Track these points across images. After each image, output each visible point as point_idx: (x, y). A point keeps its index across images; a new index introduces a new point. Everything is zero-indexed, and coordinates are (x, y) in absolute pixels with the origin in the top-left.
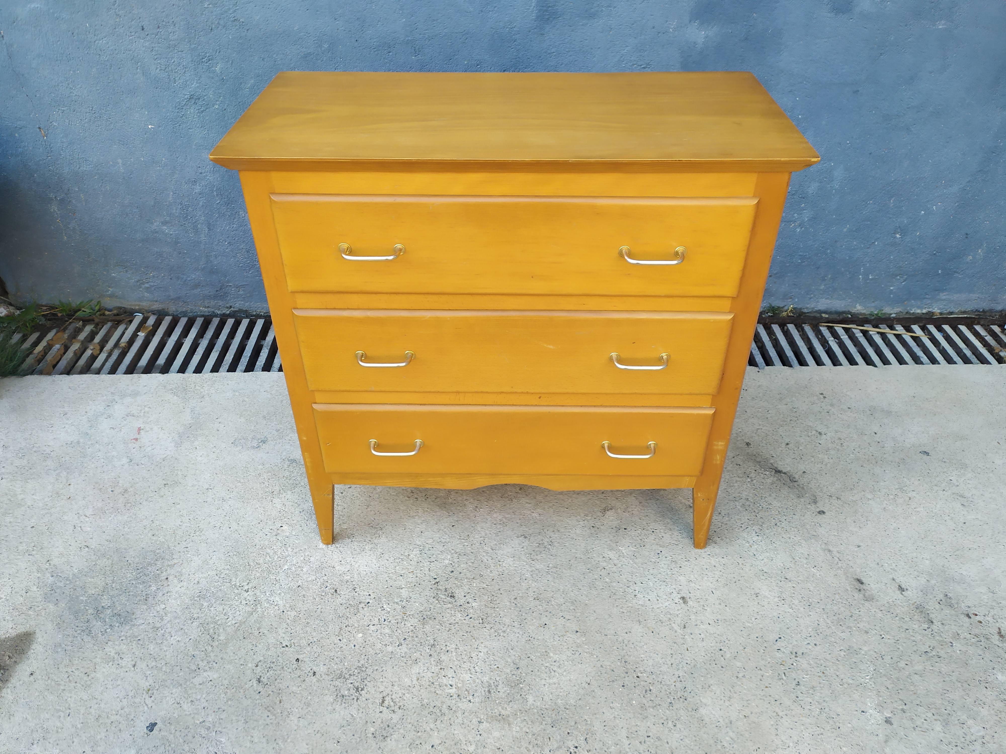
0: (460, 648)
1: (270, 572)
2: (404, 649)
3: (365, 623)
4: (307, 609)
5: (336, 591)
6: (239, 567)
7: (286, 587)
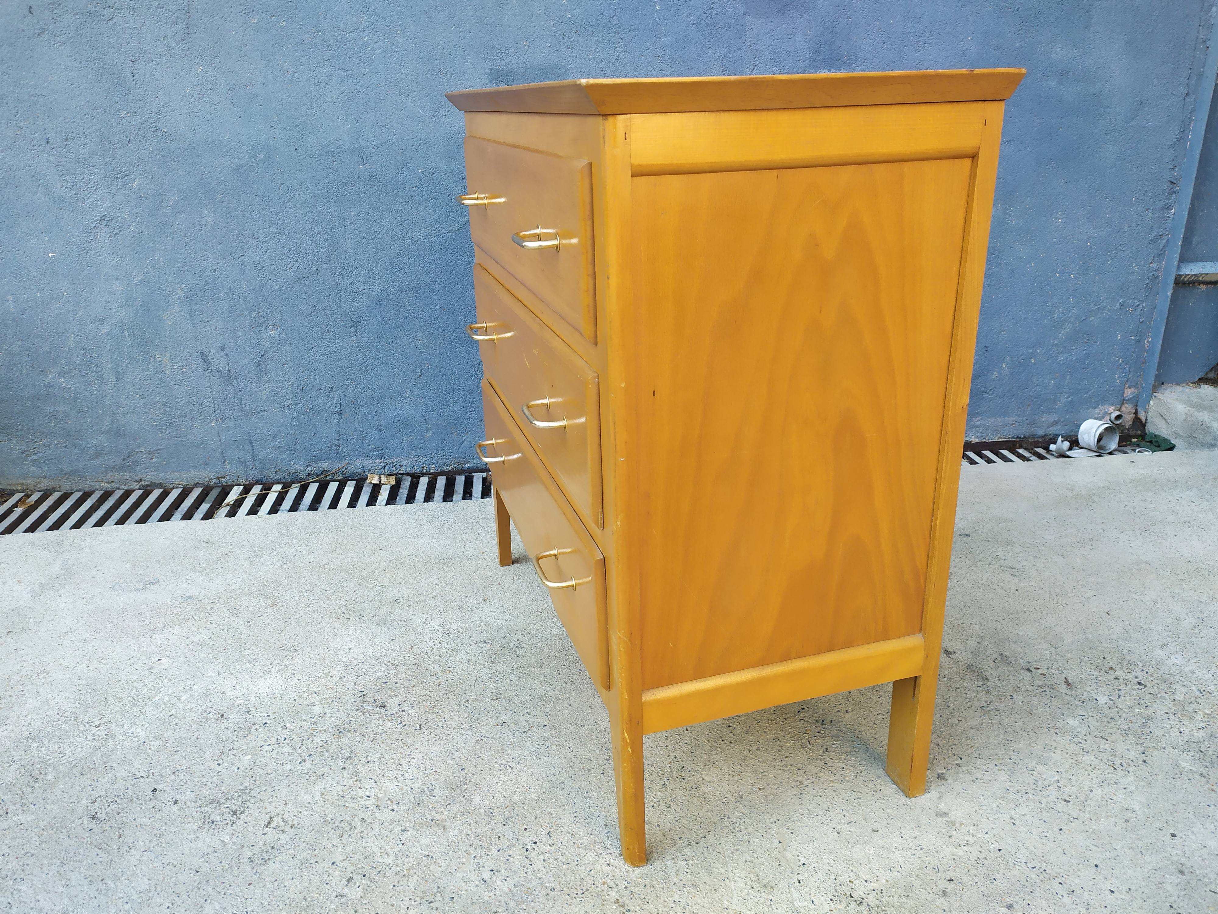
0: (386, 757)
1: (133, 705)
2: (308, 764)
3: (257, 744)
4: (177, 737)
5: (222, 716)
6: (91, 704)
7: (154, 717)
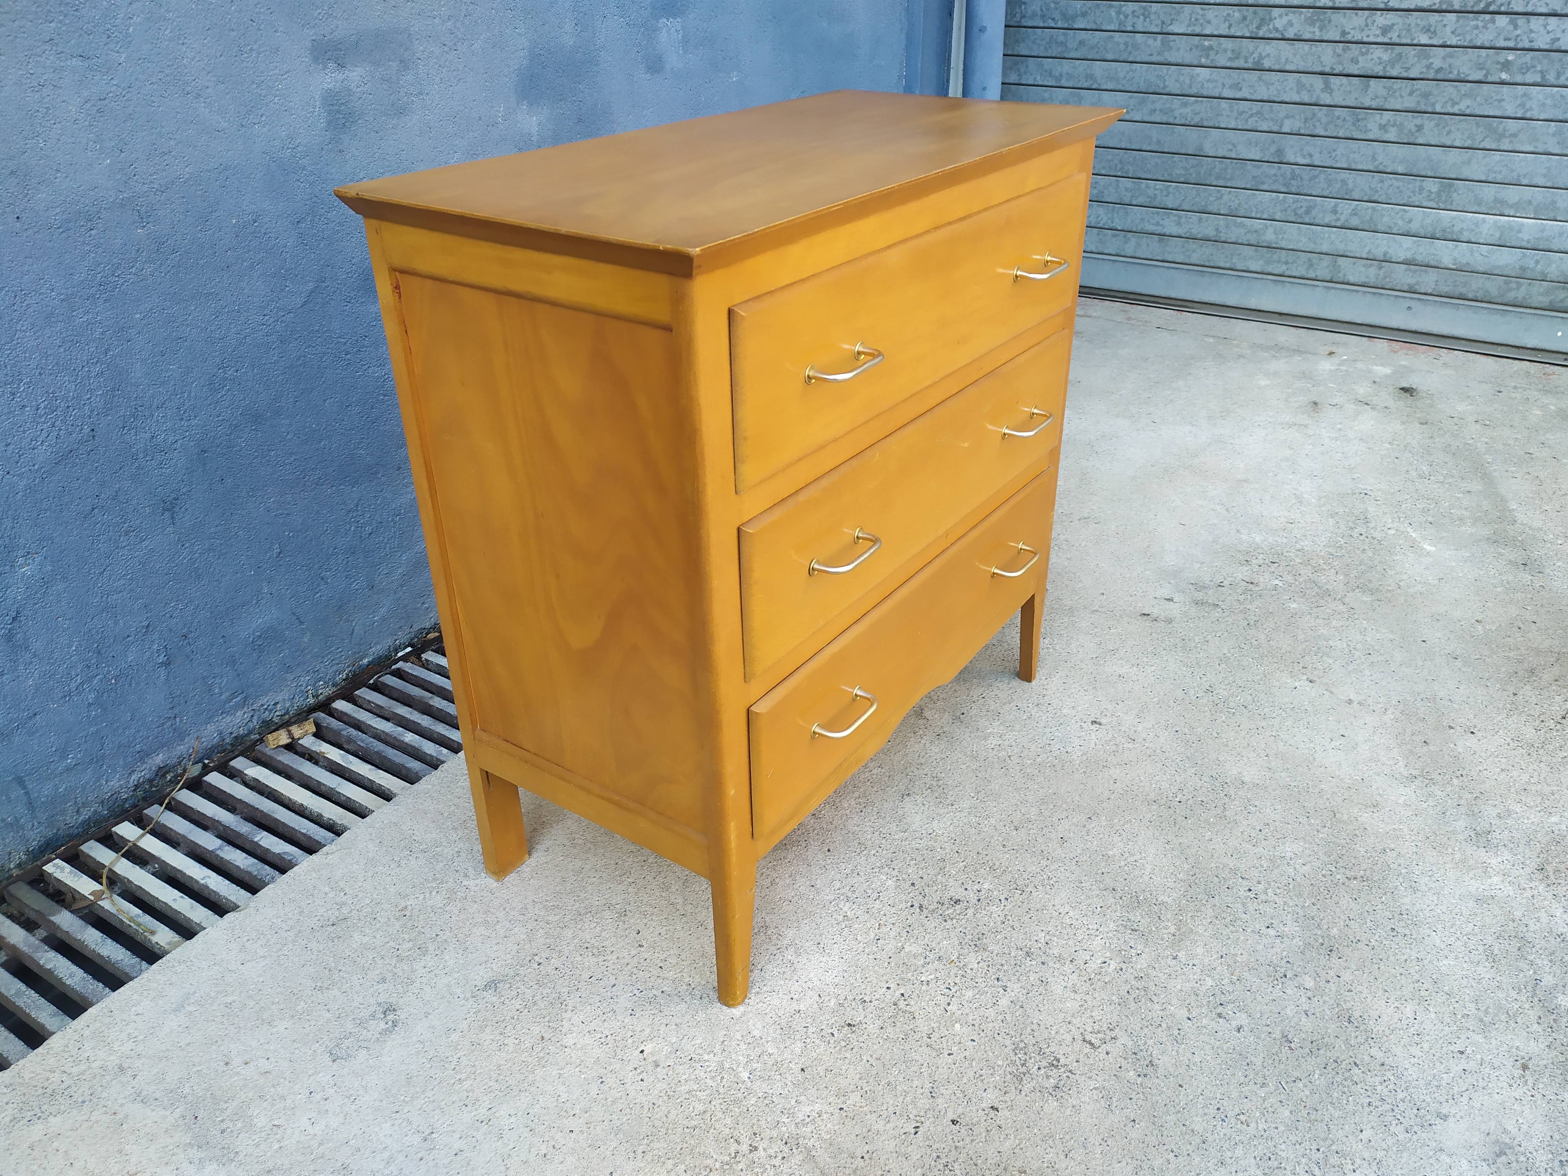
0: (1050, 929)
1: (737, 1101)
2: (1014, 987)
3: (939, 1013)
4: (858, 1076)
6: (685, 1145)
7: (790, 1087)
